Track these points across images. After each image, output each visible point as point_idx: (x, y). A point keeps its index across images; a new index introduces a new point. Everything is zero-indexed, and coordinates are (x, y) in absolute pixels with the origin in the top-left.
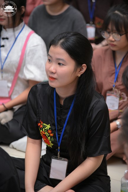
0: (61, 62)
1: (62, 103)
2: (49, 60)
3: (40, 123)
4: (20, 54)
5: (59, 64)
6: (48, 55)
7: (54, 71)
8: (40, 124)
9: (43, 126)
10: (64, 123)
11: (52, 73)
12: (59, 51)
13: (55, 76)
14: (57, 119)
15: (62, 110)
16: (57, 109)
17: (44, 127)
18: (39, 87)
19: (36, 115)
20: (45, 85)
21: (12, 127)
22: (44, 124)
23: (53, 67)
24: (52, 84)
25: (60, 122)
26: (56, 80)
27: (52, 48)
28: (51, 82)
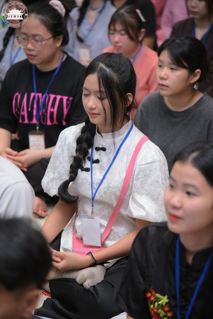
0: (191, 190)
1: (190, 259)
2: (172, 186)
3: (151, 292)
4: (124, 175)
5: (188, 193)
6: (170, 177)
7: (178, 204)
8: (149, 295)
9: (155, 298)
10: (192, 295)
11: (175, 208)
12: (189, 172)
13: (179, 213)
14: (180, 287)
15: (190, 272)
16: (181, 271)
17: (158, 300)
18: (152, 230)
19: (144, 278)
20: (162, 227)
21: (102, 294)
22: (158, 295)
23: (178, 198)
24: (174, 227)
25: (185, 294)
26: (181, 221)
27: (177, 166)
28: (172, 222)
